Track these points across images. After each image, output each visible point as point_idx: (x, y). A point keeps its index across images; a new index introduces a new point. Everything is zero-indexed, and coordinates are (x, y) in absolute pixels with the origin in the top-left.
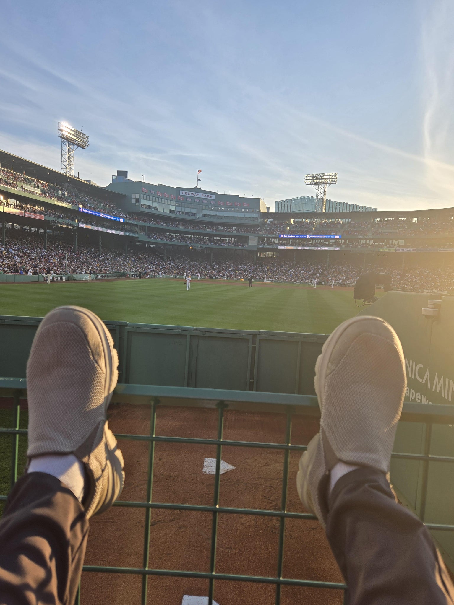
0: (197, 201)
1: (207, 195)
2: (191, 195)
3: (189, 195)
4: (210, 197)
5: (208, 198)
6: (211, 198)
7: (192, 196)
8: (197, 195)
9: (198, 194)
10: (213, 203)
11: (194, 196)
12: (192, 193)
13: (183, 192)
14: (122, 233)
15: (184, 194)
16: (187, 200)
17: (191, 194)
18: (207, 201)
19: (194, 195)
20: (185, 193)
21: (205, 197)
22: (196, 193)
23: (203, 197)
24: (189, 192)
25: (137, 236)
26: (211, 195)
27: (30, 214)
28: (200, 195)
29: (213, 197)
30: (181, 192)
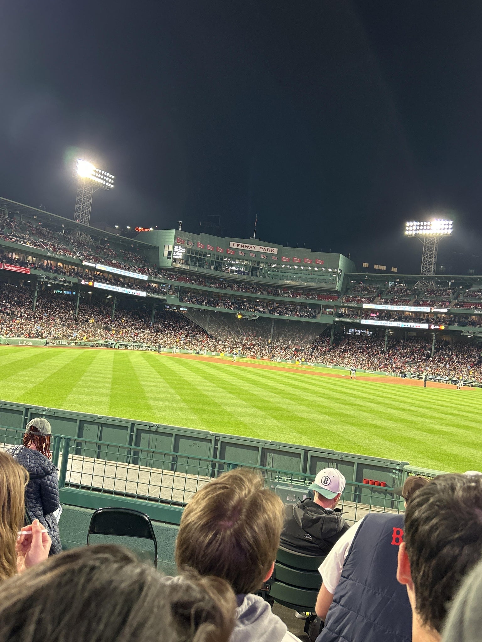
0: (252, 255)
1: (266, 248)
2: (245, 248)
3: (242, 248)
4: (271, 250)
5: (268, 252)
6: (272, 252)
7: (247, 249)
8: (253, 248)
9: (254, 246)
10: (275, 259)
11: (248, 249)
12: (246, 245)
13: (234, 245)
14: (143, 294)
15: (235, 247)
16: (238, 254)
17: (244, 247)
18: (266, 257)
19: (249, 247)
20: (236, 245)
21: (264, 251)
22: (252, 246)
23: (261, 251)
24: (243, 244)
25: (165, 298)
26: (273, 249)
27: (11, 267)
28: (257, 248)
29: (276, 251)
30: (232, 244)
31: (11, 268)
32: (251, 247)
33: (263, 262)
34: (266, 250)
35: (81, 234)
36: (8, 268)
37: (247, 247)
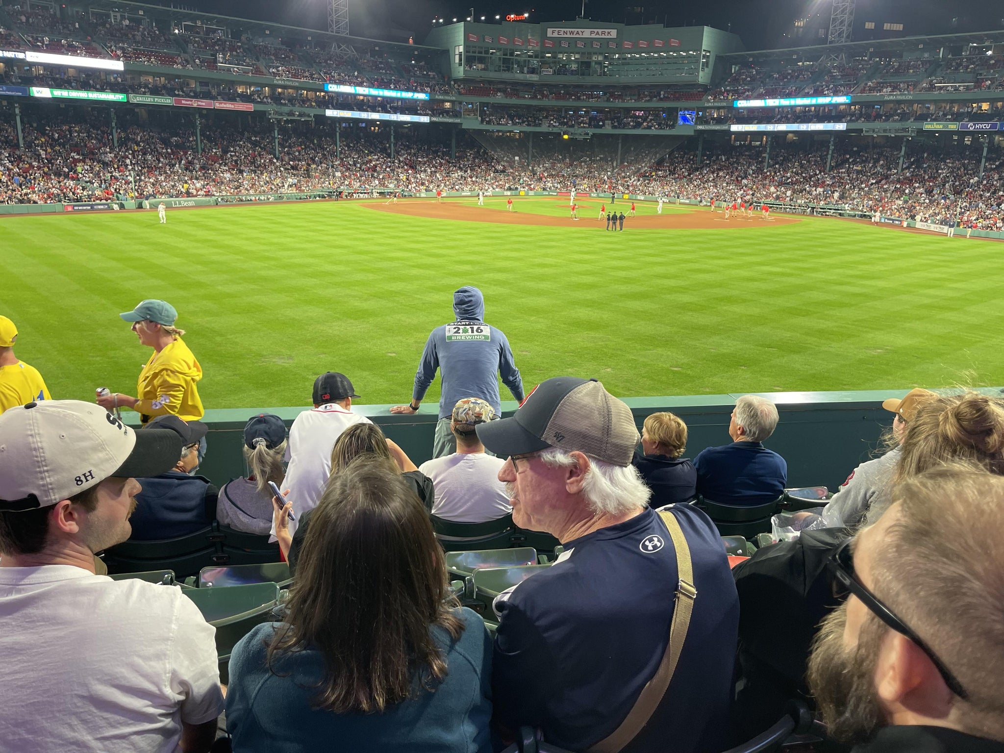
0: (580, 45)
1: (600, 31)
2: (568, 36)
3: (565, 36)
4: (606, 34)
5: (603, 36)
6: (609, 37)
7: (572, 36)
8: (581, 33)
9: (583, 30)
10: (613, 46)
11: (574, 36)
12: (571, 30)
13: (553, 32)
14: (425, 119)
15: (556, 35)
16: (562, 45)
17: (568, 33)
18: (601, 44)
19: (575, 33)
20: (556, 32)
21: (597, 36)
22: (579, 30)
23: (593, 36)
24: (565, 30)
25: (458, 121)
26: (609, 30)
27: (225, 104)
28: (587, 33)
29: (614, 33)
30: (550, 31)
31: (225, 106)
32: (578, 33)
33: (595, 53)
34: (600, 33)
35: (339, 47)
36: (221, 106)
37: (572, 33)
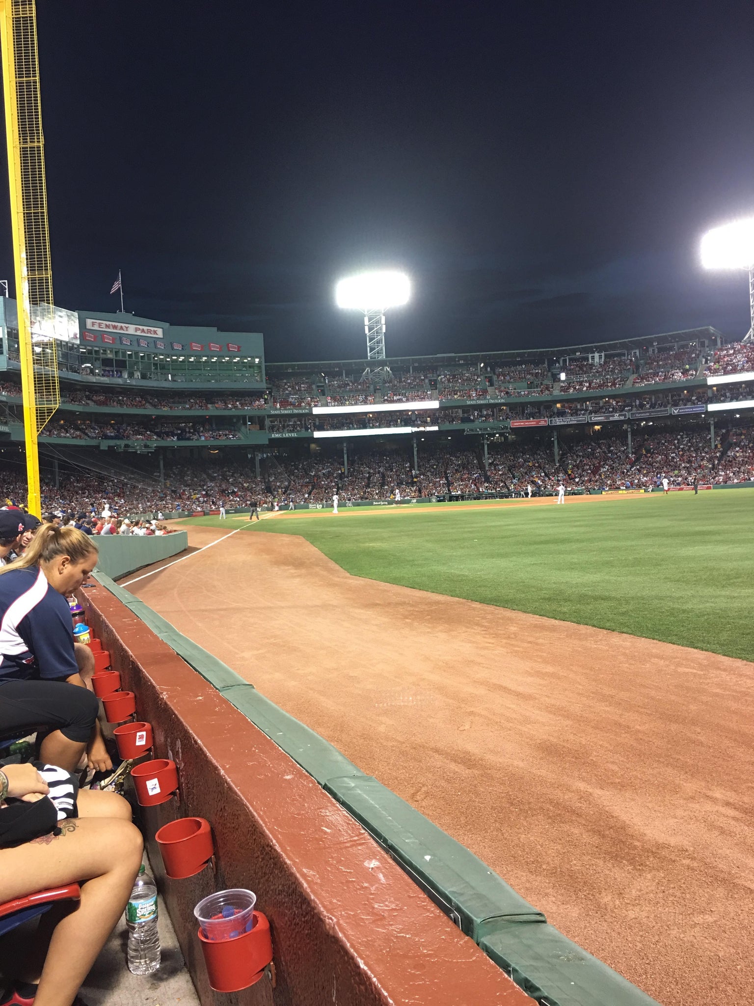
0: (126, 342)
1: (145, 328)
2: (111, 330)
3: (108, 329)
4: (152, 332)
5: (149, 335)
6: (155, 336)
7: (115, 331)
8: (125, 329)
9: (127, 325)
10: (160, 345)
11: (118, 331)
12: (114, 324)
13: (93, 324)
15: (96, 328)
16: (104, 341)
17: (111, 327)
18: (148, 343)
19: (119, 328)
20: (97, 324)
21: (143, 334)
22: (123, 325)
23: (139, 333)
24: (108, 323)
26: (155, 329)
28: (131, 329)
29: (160, 333)
30: (89, 322)
32: (121, 328)
34: (146, 331)
37: (115, 327)
